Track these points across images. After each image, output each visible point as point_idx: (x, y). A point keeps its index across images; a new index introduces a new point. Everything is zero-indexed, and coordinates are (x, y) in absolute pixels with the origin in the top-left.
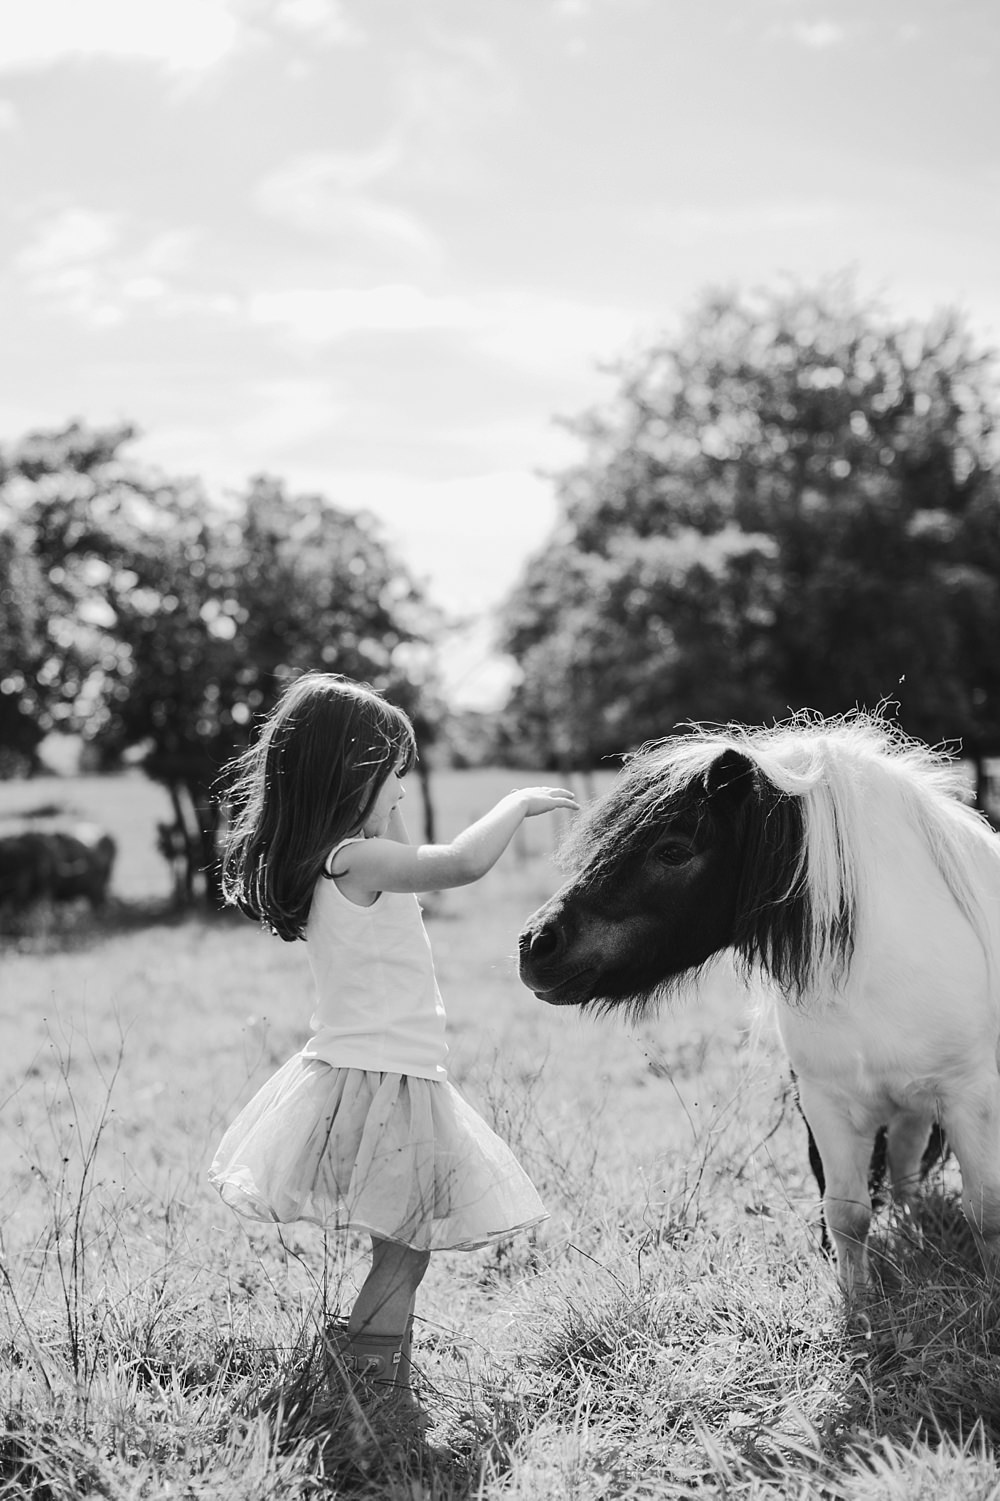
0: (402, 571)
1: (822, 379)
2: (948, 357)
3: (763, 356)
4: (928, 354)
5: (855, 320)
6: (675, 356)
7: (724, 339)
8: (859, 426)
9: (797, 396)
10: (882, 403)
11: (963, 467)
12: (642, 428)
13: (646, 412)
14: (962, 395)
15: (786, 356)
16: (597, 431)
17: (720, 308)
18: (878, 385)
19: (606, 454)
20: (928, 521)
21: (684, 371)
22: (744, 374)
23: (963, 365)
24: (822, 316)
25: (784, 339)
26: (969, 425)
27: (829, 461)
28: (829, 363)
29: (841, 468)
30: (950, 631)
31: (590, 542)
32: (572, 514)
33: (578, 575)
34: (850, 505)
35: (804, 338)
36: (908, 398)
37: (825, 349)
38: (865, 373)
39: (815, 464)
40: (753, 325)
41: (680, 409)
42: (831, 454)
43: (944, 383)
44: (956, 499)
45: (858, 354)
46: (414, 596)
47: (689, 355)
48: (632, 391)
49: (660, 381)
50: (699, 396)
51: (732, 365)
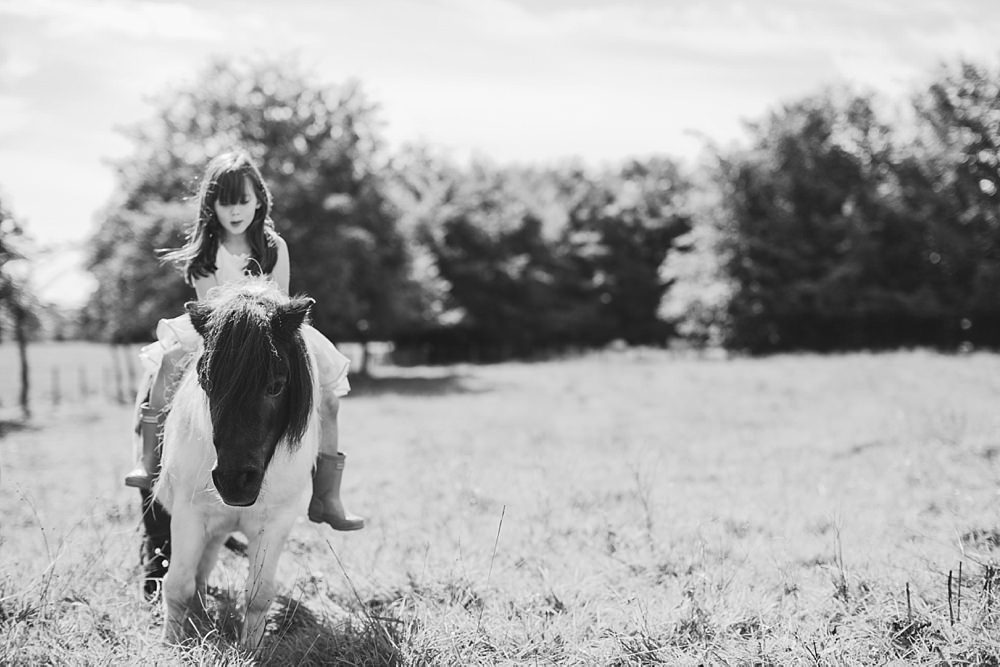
0: (10, 216)
1: (278, 115)
2: (353, 106)
3: (244, 98)
4: (341, 104)
5: (299, 82)
6: (192, 96)
7: (221, 89)
8: (300, 144)
9: (265, 124)
10: (314, 131)
11: (359, 170)
12: (169, 138)
13: (172, 128)
14: (359, 129)
15: (257, 100)
16: (143, 138)
17: (220, 68)
18: (311, 120)
19: (147, 153)
20: (337, 201)
21: (196, 105)
22: (232, 109)
23: (361, 111)
24: (280, 77)
25: (257, 89)
26: (363, 146)
27: (282, 163)
28: (282, 105)
29: (288, 168)
30: (347, 268)
31: (134, 205)
32: (123, 187)
33: (124, 224)
34: (291, 188)
35: (269, 90)
36: (329, 128)
37: (280, 98)
38: (304, 114)
39: (273, 164)
40: (238, 81)
41: (193, 128)
42: (282, 159)
43: (349, 121)
44: (354, 189)
45: (299, 101)
46: (17, 231)
47: (200, 97)
48: (165, 116)
49: (182, 111)
50: (205, 121)
51: (225, 103)
